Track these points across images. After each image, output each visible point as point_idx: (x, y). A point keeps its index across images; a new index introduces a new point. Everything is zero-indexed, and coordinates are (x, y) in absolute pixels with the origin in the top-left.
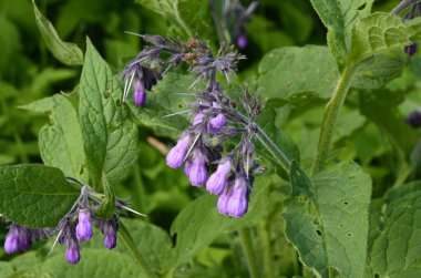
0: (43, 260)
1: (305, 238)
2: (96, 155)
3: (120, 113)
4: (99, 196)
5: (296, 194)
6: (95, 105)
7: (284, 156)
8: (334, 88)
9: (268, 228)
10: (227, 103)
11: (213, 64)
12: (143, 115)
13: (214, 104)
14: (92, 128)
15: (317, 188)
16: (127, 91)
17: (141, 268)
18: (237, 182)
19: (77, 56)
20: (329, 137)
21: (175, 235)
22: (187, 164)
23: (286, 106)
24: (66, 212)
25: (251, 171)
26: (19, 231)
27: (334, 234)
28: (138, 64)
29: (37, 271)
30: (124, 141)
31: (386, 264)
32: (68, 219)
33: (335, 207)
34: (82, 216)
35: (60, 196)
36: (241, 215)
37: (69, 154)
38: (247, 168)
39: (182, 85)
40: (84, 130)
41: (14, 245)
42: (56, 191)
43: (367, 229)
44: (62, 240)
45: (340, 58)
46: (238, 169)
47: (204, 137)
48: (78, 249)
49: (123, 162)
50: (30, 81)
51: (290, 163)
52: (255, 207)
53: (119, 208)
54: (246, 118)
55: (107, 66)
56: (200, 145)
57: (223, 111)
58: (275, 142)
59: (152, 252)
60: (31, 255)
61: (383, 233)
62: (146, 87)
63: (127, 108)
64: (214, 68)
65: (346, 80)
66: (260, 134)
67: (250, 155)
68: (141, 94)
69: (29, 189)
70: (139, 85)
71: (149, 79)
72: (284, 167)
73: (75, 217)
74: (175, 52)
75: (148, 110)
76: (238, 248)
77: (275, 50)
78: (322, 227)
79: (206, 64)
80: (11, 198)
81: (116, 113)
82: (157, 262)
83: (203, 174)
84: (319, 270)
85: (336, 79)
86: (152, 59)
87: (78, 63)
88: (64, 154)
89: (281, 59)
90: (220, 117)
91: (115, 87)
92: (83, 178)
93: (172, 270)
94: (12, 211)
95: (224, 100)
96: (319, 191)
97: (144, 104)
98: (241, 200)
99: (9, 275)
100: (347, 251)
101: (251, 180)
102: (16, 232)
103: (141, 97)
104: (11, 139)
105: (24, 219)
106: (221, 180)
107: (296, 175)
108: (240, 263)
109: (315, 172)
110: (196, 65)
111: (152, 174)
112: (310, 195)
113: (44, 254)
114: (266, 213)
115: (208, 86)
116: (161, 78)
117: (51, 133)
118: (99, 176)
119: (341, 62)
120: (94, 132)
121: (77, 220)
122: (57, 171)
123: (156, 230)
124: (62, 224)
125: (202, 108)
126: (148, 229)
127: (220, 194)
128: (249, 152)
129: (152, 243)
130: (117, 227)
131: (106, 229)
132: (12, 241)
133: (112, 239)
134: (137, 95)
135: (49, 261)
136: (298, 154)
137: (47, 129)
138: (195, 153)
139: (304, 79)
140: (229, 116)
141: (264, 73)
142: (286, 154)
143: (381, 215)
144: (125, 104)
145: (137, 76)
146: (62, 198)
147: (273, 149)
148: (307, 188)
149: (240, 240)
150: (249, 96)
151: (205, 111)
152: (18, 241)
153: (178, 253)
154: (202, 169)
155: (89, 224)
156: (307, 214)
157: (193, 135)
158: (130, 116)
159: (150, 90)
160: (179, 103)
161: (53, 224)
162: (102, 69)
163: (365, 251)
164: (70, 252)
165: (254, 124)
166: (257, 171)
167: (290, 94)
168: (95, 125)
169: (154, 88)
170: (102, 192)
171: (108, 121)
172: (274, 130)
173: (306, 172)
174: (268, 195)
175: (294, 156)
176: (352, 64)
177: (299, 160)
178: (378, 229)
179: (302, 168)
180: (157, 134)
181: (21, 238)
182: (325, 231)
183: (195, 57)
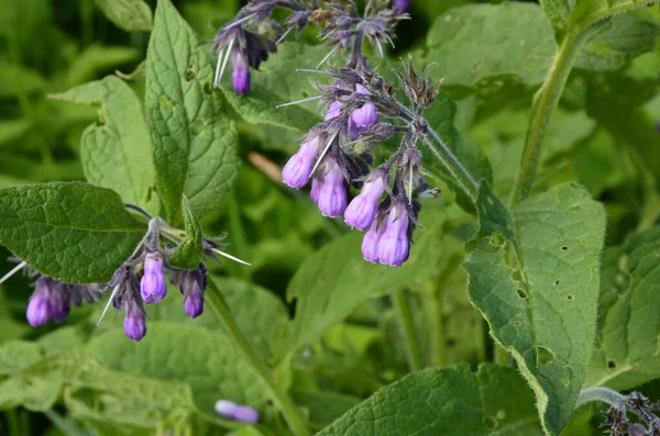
0: (86, 340)
1: (500, 302)
2: (172, 169)
3: (211, 105)
4: (176, 233)
5: (485, 232)
6: (170, 90)
7: (467, 173)
8: (547, 68)
9: (438, 295)
10: (379, 86)
11: (358, 26)
12: (245, 108)
13: (359, 87)
14: (166, 126)
15: (518, 224)
16: (220, 70)
17: (240, 351)
18: (394, 211)
19: (143, 16)
20: (538, 146)
21: (295, 301)
22: (315, 183)
23: (471, 98)
24: (125, 259)
25: (415, 195)
26: (50, 290)
27: (546, 296)
28: (239, 26)
29: (77, 356)
30: (215, 148)
31: (627, 346)
32: (128, 268)
33: (548, 254)
34: (151, 263)
35: (116, 234)
36: (398, 263)
37: (128, 169)
38: (409, 189)
39: (308, 61)
40: (153, 129)
41: (43, 313)
42: (108, 225)
43: (597, 288)
44: (117, 302)
45: (558, 19)
46: (395, 191)
47: (343, 138)
48: (143, 316)
49: (214, 181)
50: (64, 65)
51: (477, 185)
52: (420, 257)
53: (208, 252)
54: (408, 111)
55: (190, 30)
56: (335, 152)
57: (373, 99)
58: (454, 151)
59: (256, 331)
60: (67, 334)
61: (622, 297)
62: (250, 63)
63: (222, 97)
64: (359, 33)
65: (567, 56)
66: (430, 137)
67: (415, 168)
68: (243, 74)
69: (67, 221)
70: (239, 59)
71: (256, 51)
72: (467, 192)
73: (139, 266)
74: (297, 8)
75: (253, 100)
76: (391, 328)
77: (454, 10)
78: (526, 286)
79: (347, 26)
80: (39, 236)
81: (205, 104)
82: (265, 344)
83: (340, 198)
84: (521, 351)
85: (552, 53)
86: (261, 19)
87: (144, 28)
88: (121, 170)
89: (463, 23)
90: (368, 108)
91: (202, 63)
92: (151, 207)
93: (289, 355)
94: (39, 256)
95: (374, 80)
96: (523, 229)
97: (247, 91)
98: (399, 239)
99: (34, 362)
100: (566, 321)
101: (415, 208)
102: (46, 292)
103: (243, 80)
104: (36, 156)
105: (60, 268)
106: (368, 208)
107: (486, 204)
108: (394, 351)
109: (517, 201)
110: (331, 28)
111: (256, 213)
112: (509, 235)
113: (88, 330)
114: (436, 272)
115: (349, 62)
116: (274, 50)
117: (100, 137)
118: (177, 203)
119: (560, 25)
120: (168, 134)
121: (142, 272)
122: (110, 195)
123: (264, 296)
124: (118, 276)
125: (340, 93)
126: (251, 294)
127: (366, 229)
128: (413, 163)
129: (258, 315)
130: (205, 283)
131: (187, 285)
132: (39, 307)
133: (197, 302)
134: (238, 77)
135: (95, 341)
136: (491, 172)
137: (93, 132)
138: (327, 165)
139: (499, 55)
140: (383, 107)
141: (437, 46)
142: (471, 170)
143: (618, 272)
144: (217, 90)
145: (236, 45)
146: (119, 237)
147: (451, 162)
148: (504, 224)
149: (394, 313)
150: (414, 76)
151: (344, 98)
152: (49, 306)
153: (299, 329)
154: (338, 190)
155: (160, 276)
156: (502, 265)
157: (325, 136)
158: (226, 109)
159: (257, 67)
160: (302, 91)
161: (104, 277)
162: (182, 34)
163: (593, 323)
164: (131, 321)
165: (422, 119)
166: (425, 195)
167: (478, 79)
168: (170, 123)
169: (263, 66)
170: (181, 227)
171: (191, 116)
172: (452, 134)
173: (502, 201)
174: (441, 238)
175: (483, 175)
176: (577, 29)
177: (491, 180)
178: (614, 290)
179: (495, 192)
180: (266, 146)
181: (53, 302)
182: (531, 291)
183: (329, 16)
